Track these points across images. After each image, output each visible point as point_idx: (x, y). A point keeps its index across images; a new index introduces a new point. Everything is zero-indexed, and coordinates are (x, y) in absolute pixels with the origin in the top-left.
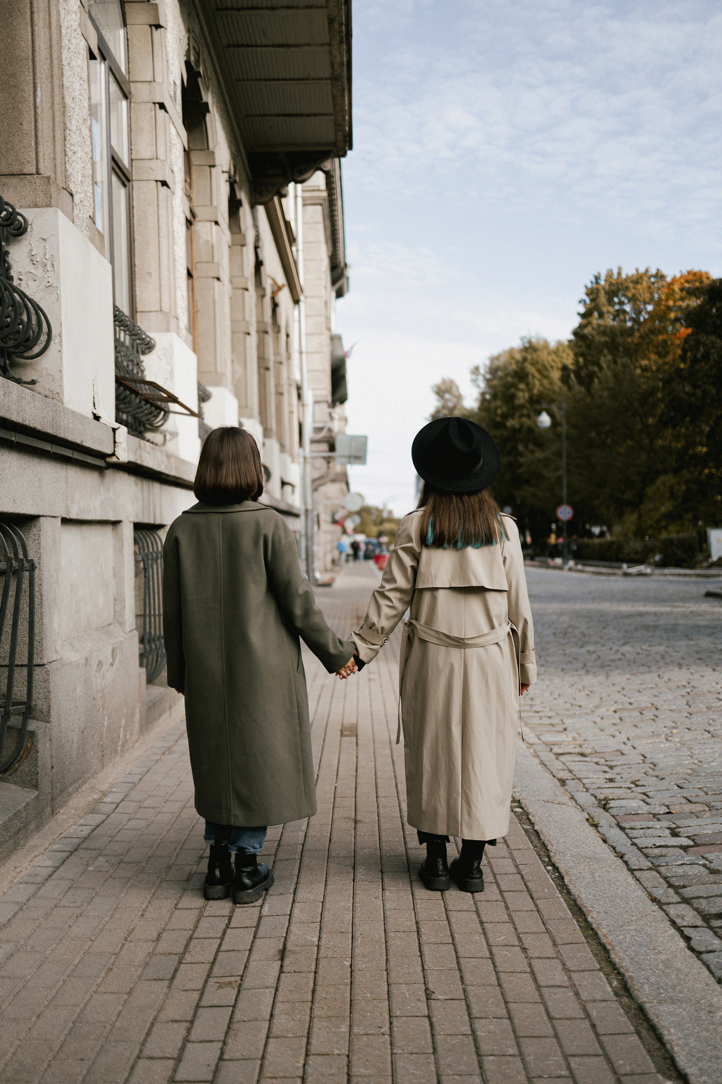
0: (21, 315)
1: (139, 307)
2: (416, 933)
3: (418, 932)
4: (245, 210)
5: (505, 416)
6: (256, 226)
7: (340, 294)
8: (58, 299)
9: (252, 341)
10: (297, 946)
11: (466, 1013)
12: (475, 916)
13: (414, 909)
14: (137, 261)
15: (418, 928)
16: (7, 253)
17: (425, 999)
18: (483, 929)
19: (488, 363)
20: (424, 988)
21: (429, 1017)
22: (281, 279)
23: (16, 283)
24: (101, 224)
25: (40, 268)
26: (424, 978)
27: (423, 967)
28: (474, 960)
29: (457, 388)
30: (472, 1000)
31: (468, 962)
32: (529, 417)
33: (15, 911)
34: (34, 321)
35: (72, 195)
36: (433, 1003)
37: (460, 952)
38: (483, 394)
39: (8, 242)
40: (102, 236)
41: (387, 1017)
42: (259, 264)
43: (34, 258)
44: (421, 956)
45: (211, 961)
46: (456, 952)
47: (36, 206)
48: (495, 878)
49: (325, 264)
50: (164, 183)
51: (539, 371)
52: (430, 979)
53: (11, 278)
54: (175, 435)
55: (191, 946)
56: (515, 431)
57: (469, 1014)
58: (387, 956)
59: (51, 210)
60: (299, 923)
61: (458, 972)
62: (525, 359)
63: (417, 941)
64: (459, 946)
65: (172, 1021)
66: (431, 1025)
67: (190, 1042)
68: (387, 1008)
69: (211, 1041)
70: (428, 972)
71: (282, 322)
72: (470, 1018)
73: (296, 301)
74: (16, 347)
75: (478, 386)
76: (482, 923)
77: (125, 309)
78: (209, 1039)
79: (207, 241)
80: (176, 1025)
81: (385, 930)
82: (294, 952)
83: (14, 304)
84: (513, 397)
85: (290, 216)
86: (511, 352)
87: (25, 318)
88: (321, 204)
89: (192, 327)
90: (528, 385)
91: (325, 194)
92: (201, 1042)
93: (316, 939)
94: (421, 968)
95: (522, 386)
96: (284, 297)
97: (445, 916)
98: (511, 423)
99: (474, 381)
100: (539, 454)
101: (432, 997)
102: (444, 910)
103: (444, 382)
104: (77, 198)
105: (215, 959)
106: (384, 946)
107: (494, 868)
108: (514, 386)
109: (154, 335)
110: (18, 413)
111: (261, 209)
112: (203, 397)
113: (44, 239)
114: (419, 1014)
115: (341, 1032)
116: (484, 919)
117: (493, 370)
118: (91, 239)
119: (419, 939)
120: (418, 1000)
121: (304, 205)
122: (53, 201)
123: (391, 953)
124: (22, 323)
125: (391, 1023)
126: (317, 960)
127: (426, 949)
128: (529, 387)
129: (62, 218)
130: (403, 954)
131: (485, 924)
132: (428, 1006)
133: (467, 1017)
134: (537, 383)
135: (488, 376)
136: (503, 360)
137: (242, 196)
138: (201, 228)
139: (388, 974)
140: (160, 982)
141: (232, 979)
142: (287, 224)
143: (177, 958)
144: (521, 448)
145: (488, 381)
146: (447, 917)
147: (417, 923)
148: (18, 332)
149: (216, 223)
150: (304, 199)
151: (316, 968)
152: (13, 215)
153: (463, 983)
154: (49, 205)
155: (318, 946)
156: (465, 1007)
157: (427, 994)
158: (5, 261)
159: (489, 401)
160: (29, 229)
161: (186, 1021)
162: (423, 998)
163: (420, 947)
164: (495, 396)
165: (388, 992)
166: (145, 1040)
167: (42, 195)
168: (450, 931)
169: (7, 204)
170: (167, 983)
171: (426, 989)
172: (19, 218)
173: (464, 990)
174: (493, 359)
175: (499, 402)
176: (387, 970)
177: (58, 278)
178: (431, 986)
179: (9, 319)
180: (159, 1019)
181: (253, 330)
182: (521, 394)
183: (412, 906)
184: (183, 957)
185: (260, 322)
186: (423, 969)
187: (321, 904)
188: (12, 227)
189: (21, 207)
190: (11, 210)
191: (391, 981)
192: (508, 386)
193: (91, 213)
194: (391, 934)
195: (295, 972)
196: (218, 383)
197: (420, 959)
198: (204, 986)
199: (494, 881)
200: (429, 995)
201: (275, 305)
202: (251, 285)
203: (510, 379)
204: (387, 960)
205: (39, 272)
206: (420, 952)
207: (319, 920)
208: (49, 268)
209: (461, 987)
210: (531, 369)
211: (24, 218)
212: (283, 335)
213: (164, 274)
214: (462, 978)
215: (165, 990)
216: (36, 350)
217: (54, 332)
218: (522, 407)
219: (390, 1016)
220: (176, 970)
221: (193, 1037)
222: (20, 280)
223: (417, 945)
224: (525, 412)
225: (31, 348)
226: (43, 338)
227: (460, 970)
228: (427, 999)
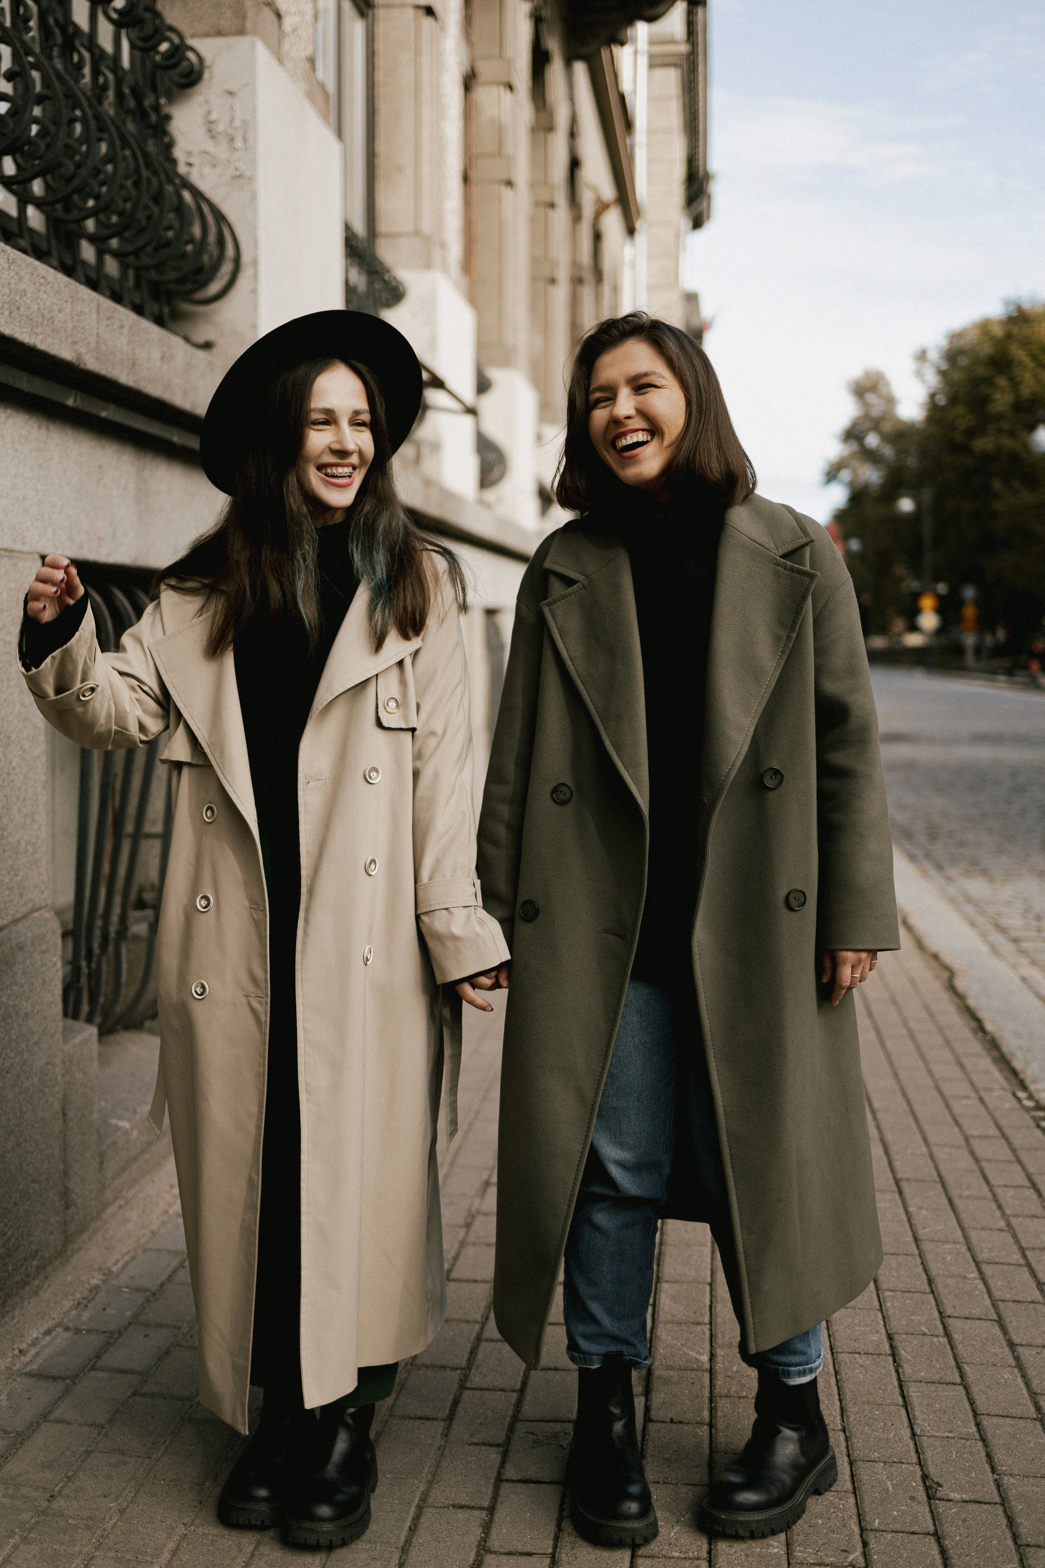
0: (191, 224)
1: (383, 226)
2: (890, 1359)
3: (894, 1355)
4: (556, 70)
5: (971, 433)
6: (572, 99)
7: (697, 223)
8: (253, 197)
9: (560, 294)
10: (671, 1368)
11: (1008, 1534)
12: (996, 1330)
13: (881, 1310)
14: (381, 147)
15: (892, 1347)
16: (168, 118)
17: (925, 1498)
18: (1017, 1358)
19: (944, 343)
20: (920, 1473)
21: (937, 1536)
22: (608, 192)
23: (182, 169)
24: (326, 73)
25: (224, 142)
26: (917, 1452)
27: (912, 1429)
28: (1008, 1420)
29: (887, 384)
30: (1018, 1507)
31: (997, 1426)
32: (1012, 434)
33: (171, 1269)
34: (212, 238)
35: (279, 16)
36: (941, 1507)
37: (978, 1403)
38: (932, 396)
39: (171, 99)
40: (326, 95)
41: (857, 1530)
42: (575, 164)
43: (213, 126)
44: (906, 1406)
45: (518, 1387)
46: (972, 1402)
47: (220, 33)
48: (1025, 1256)
49: (679, 171)
50: (429, 11)
51: (1034, 357)
52: (929, 1455)
53: (174, 162)
54: (436, 447)
55: (480, 1355)
56: (988, 458)
57: (1015, 1537)
58: (840, 1400)
59: (242, 42)
60: (672, 1322)
61: (980, 1444)
62: (1009, 336)
63: (894, 1374)
64: (975, 1390)
65: (454, 1506)
66: (943, 1552)
67: (490, 1552)
68: (854, 1510)
69: (530, 1554)
70: (925, 1441)
71: (607, 266)
72: (1018, 1546)
73: (631, 231)
74: (182, 281)
75: (923, 381)
76: (1012, 1345)
77: (359, 228)
78: (525, 1550)
79: (493, 121)
80: (461, 1515)
81: (832, 1349)
82: (667, 1381)
83: (180, 208)
84: (986, 400)
85: (626, 86)
86: (984, 326)
87: (197, 230)
88: (675, 65)
89: (467, 264)
90: (1012, 379)
91: (683, 48)
92: (510, 1553)
93: (705, 1358)
94: (908, 1432)
95: (1002, 382)
96: (612, 221)
97: (940, 1327)
98: (983, 444)
99: (919, 374)
100: (1027, 497)
101: (939, 1495)
102: (936, 1314)
103: (868, 375)
104: (289, 22)
105: (524, 1384)
106: (833, 1381)
107: (1020, 1236)
108: (988, 381)
109: (405, 275)
110: (185, 393)
111: (580, 69)
112: (483, 386)
113: (231, 93)
114: (916, 1528)
115: (771, 1555)
116: (1016, 1340)
117: (952, 355)
118: (310, 96)
119: (897, 1371)
120: (912, 1498)
121: (652, 66)
122: (249, 26)
123: (848, 1396)
124: (191, 240)
125: (865, 1544)
126: (711, 1399)
127: (913, 1391)
128: (1015, 384)
129: (263, 55)
130: (871, 1399)
131: (1020, 1349)
132: (931, 1512)
133: (1010, 1542)
134: (1027, 376)
135: (944, 367)
136: (973, 337)
137: (553, 45)
138: (484, 95)
139: (847, 1439)
140: (428, 1423)
141: (558, 1427)
142: (622, 97)
143: (456, 1376)
144: (997, 485)
145: (942, 374)
146: (945, 1328)
147: (890, 1338)
148: (184, 255)
149: (511, 87)
150: (651, 57)
151: (711, 1416)
152: (179, 50)
153: (993, 1470)
154: (241, 32)
155: (711, 1372)
156: (1004, 1521)
157: (927, 1489)
158: (165, 133)
159: (943, 408)
160: (206, 75)
161: (481, 1508)
162: (922, 1496)
163: (901, 1386)
164: (953, 400)
165: (852, 1476)
166: (408, 1542)
167: (229, 14)
168: (955, 1357)
169: (171, 29)
170: (441, 1425)
171: (925, 1477)
172: (191, 55)
173: (999, 1486)
174: (955, 336)
175: (960, 410)
176: (844, 1431)
177: (253, 162)
178: (933, 1471)
179: (170, 234)
180: (430, 1501)
181: (563, 274)
182: (998, 396)
183: (876, 1304)
184: (466, 1376)
185: (575, 264)
186: (914, 1434)
187: (708, 1288)
188: (178, 70)
189: (194, 36)
190: (176, 40)
191: (855, 1455)
192: (976, 382)
193: (309, 52)
194: (843, 1358)
195: (672, 1421)
196: (505, 362)
197: (903, 1411)
198: (509, 1438)
199: (1022, 1262)
200: (931, 1489)
201: (597, 237)
202: (561, 198)
203: (981, 371)
204: (842, 1409)
205: (221, 151)
206: (903, 1397)
207: (707, 1319)
208: (239, 143)
209: (990, 1477)
210: (1019, 353)
211: (198, 55)
212: (606, 289)
213: (426, 168)
214: (989, 1457)
215: (439, 1441)
216: (214, 288)
217: (246, 257)
218: (1000, 417)
219: (862, 1530)
220: (456, 1402)
221: (494, 1542)
222: (190, 165)
223: (896, 1383)
224: (1006, 426)
225: (205, 283)
226: (227, 268)
227: (983, 1440)
228: (929, 1498)
